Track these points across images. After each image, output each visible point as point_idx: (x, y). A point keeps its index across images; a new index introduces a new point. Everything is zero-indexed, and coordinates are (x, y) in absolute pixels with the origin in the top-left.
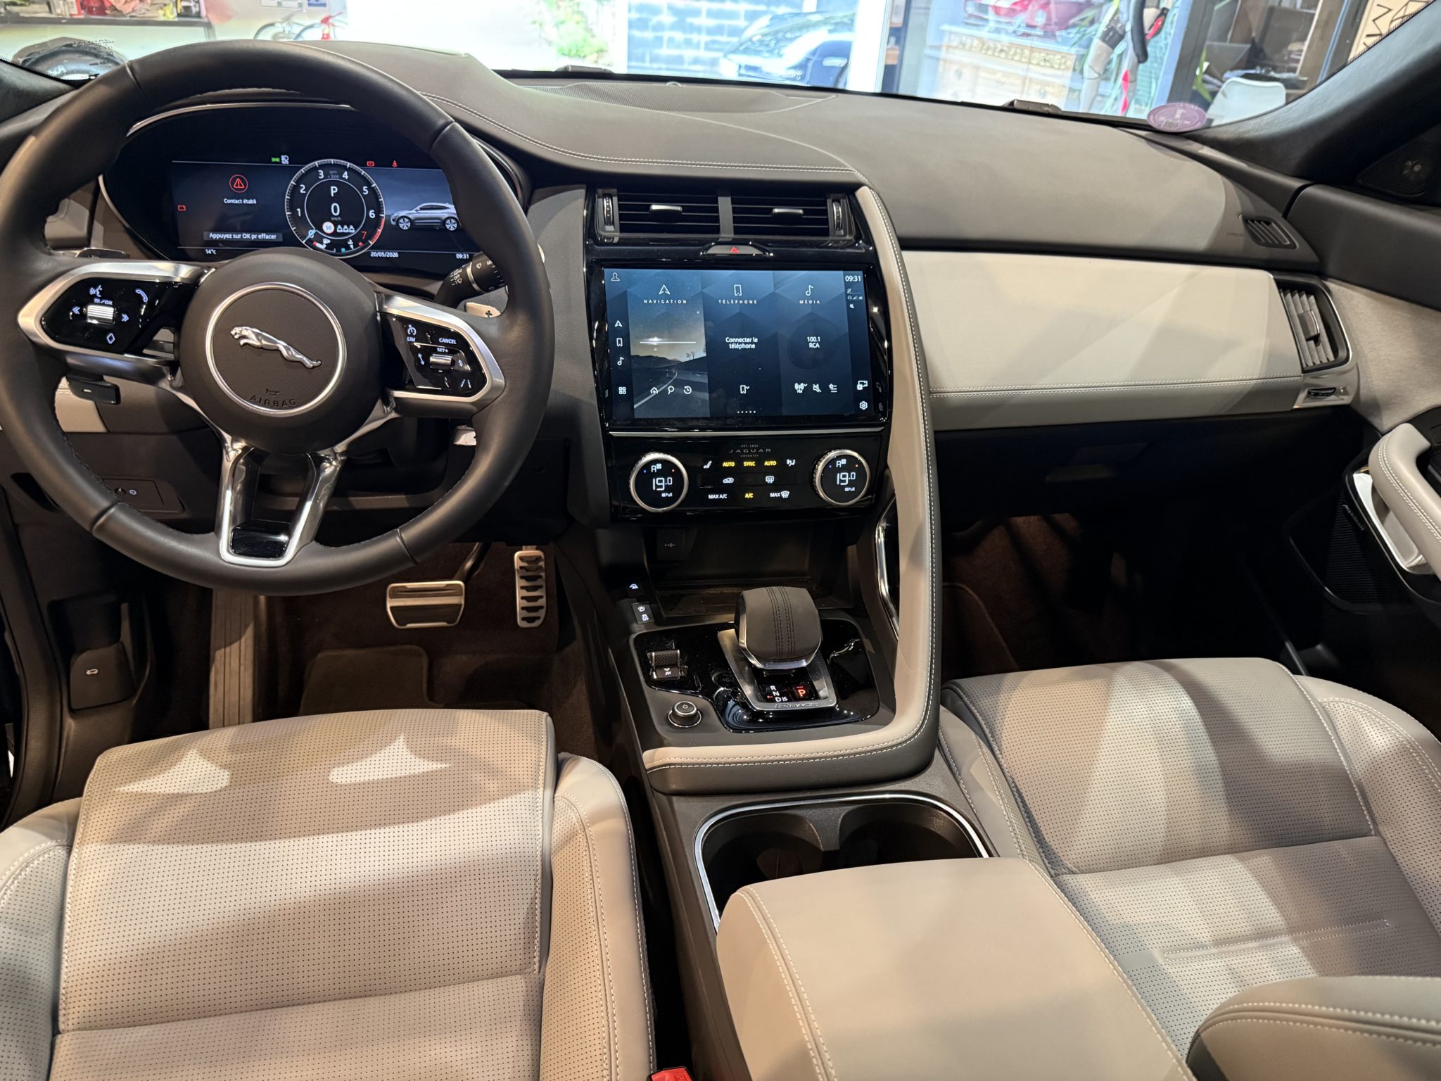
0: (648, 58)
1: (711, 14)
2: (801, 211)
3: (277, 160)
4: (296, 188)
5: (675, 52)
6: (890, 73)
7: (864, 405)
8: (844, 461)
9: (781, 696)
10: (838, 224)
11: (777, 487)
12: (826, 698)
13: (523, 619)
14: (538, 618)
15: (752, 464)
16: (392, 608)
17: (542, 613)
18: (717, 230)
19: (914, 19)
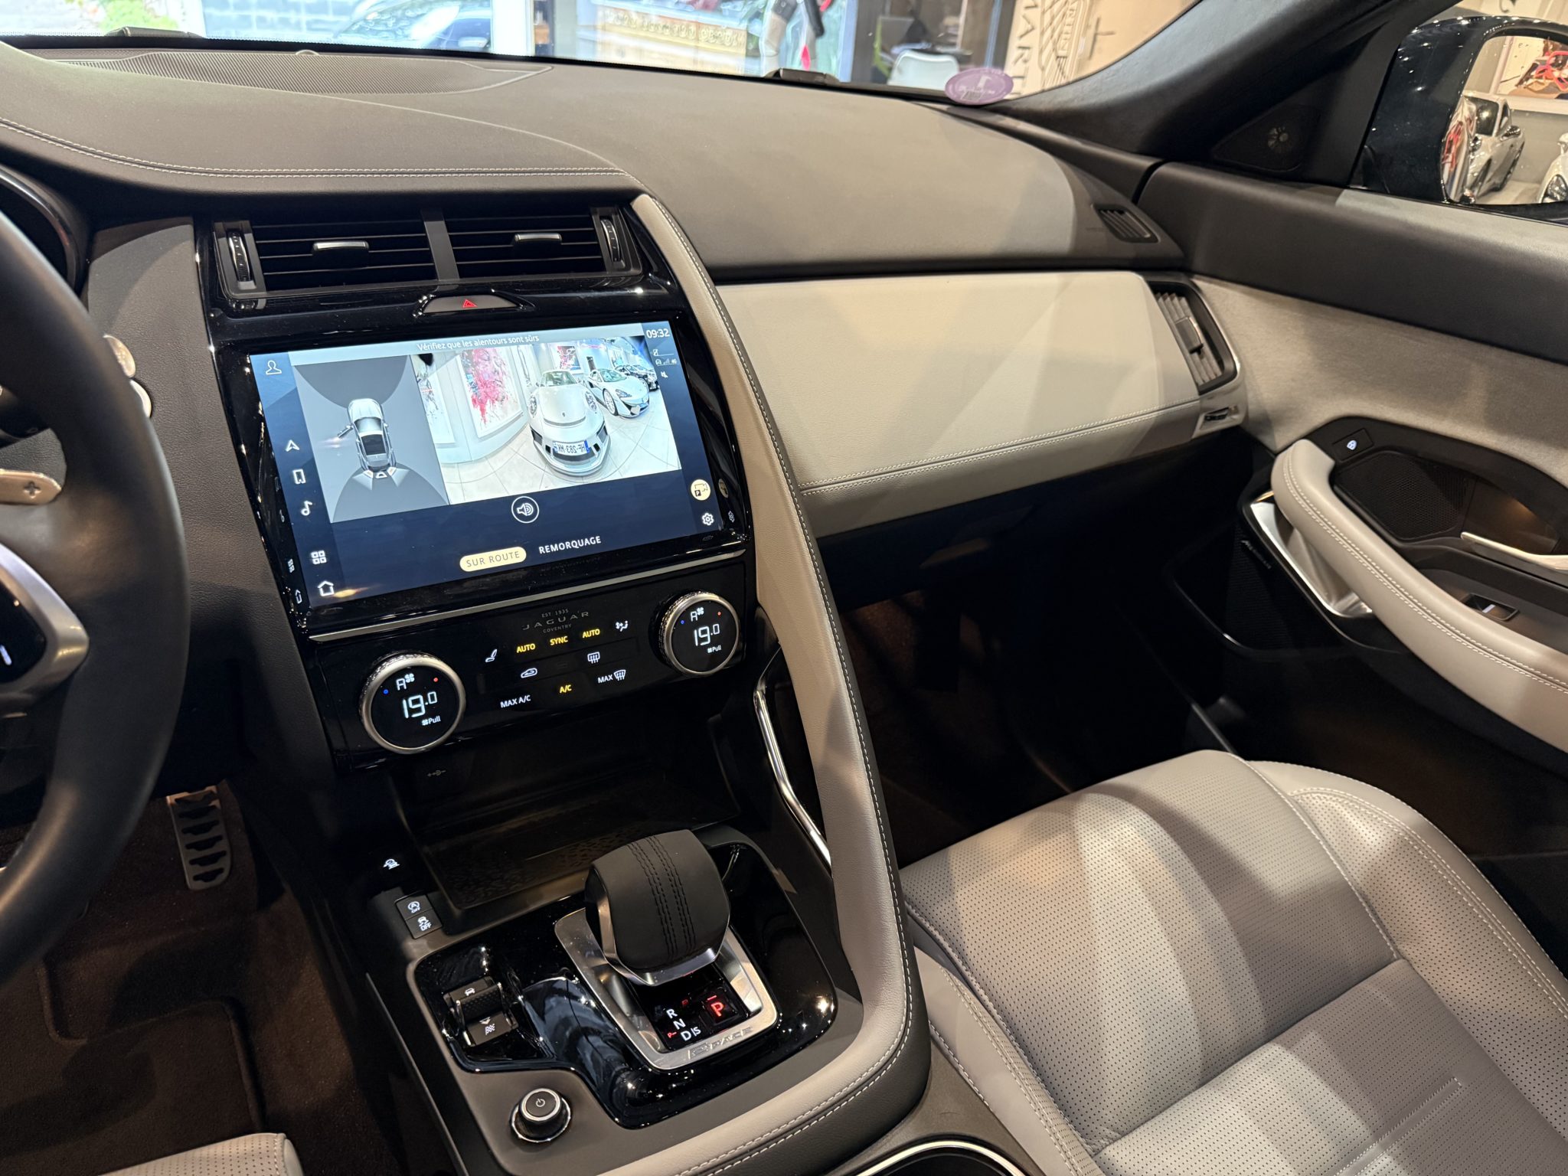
2: (557, 236)
7: (708, 519)
8: (700, 611)
9: (688, 1028)
10: (615, 251)
11: (605, 667)
12: (758, 1011)
13: (196, 878)
14: (220, 870)
15: (563, 640)
17: (225, 863)
18: (431, 274)
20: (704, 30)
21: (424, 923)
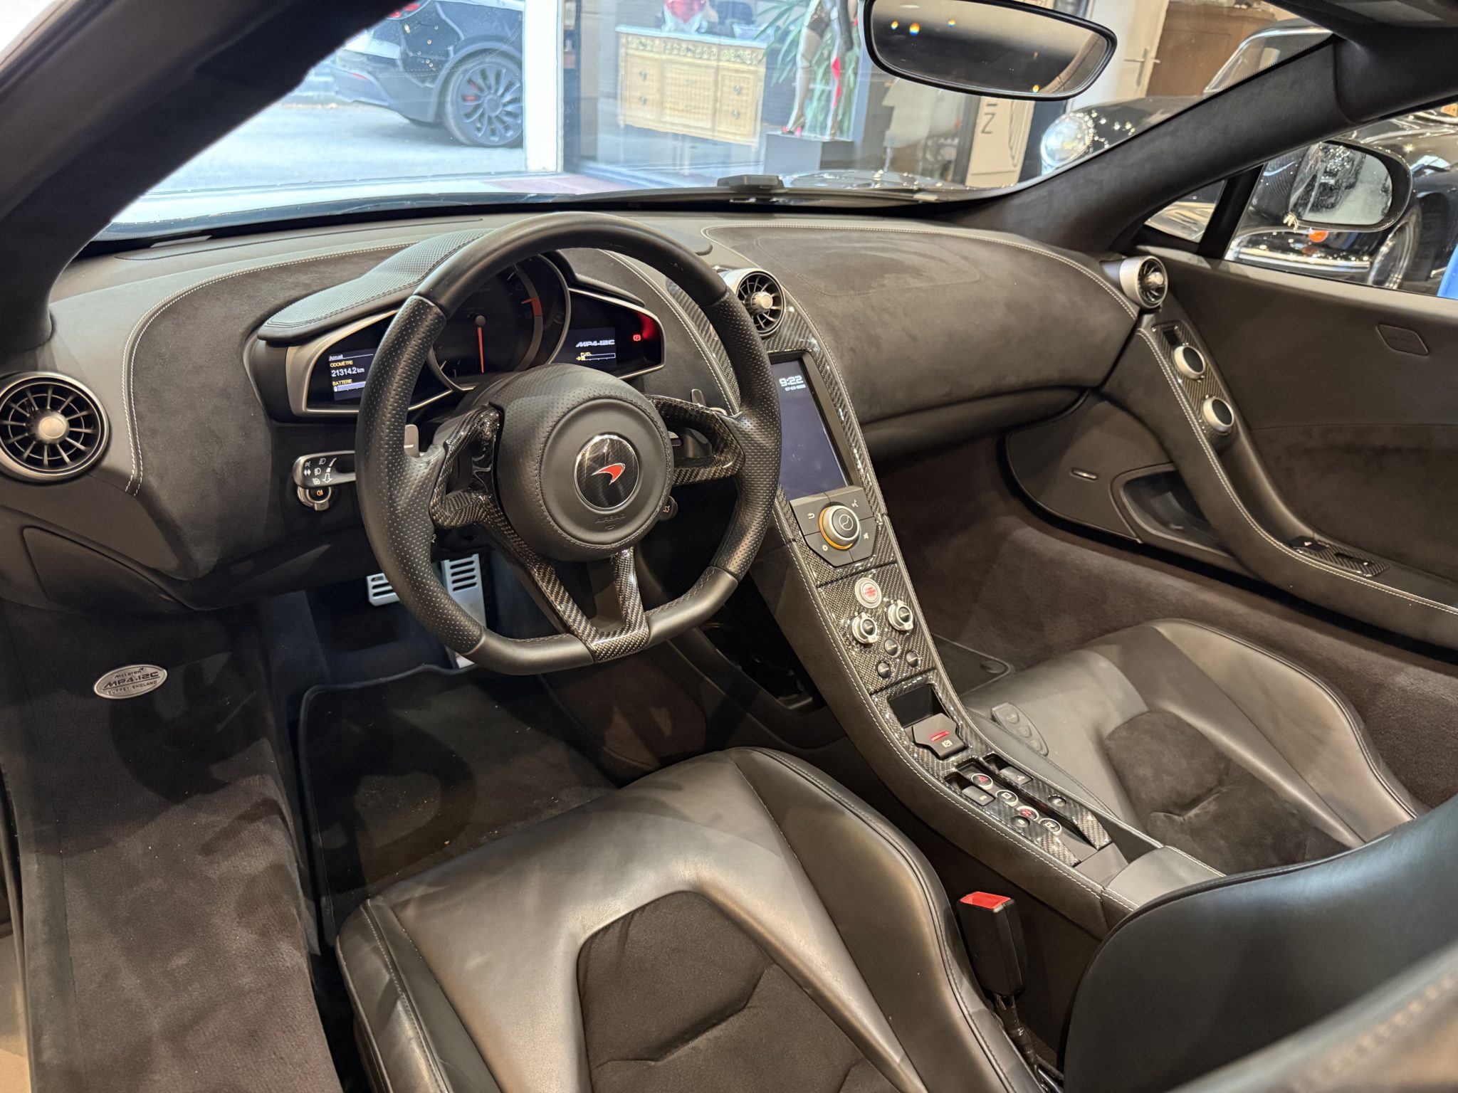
19: (585, 23)
20: (725, 51)
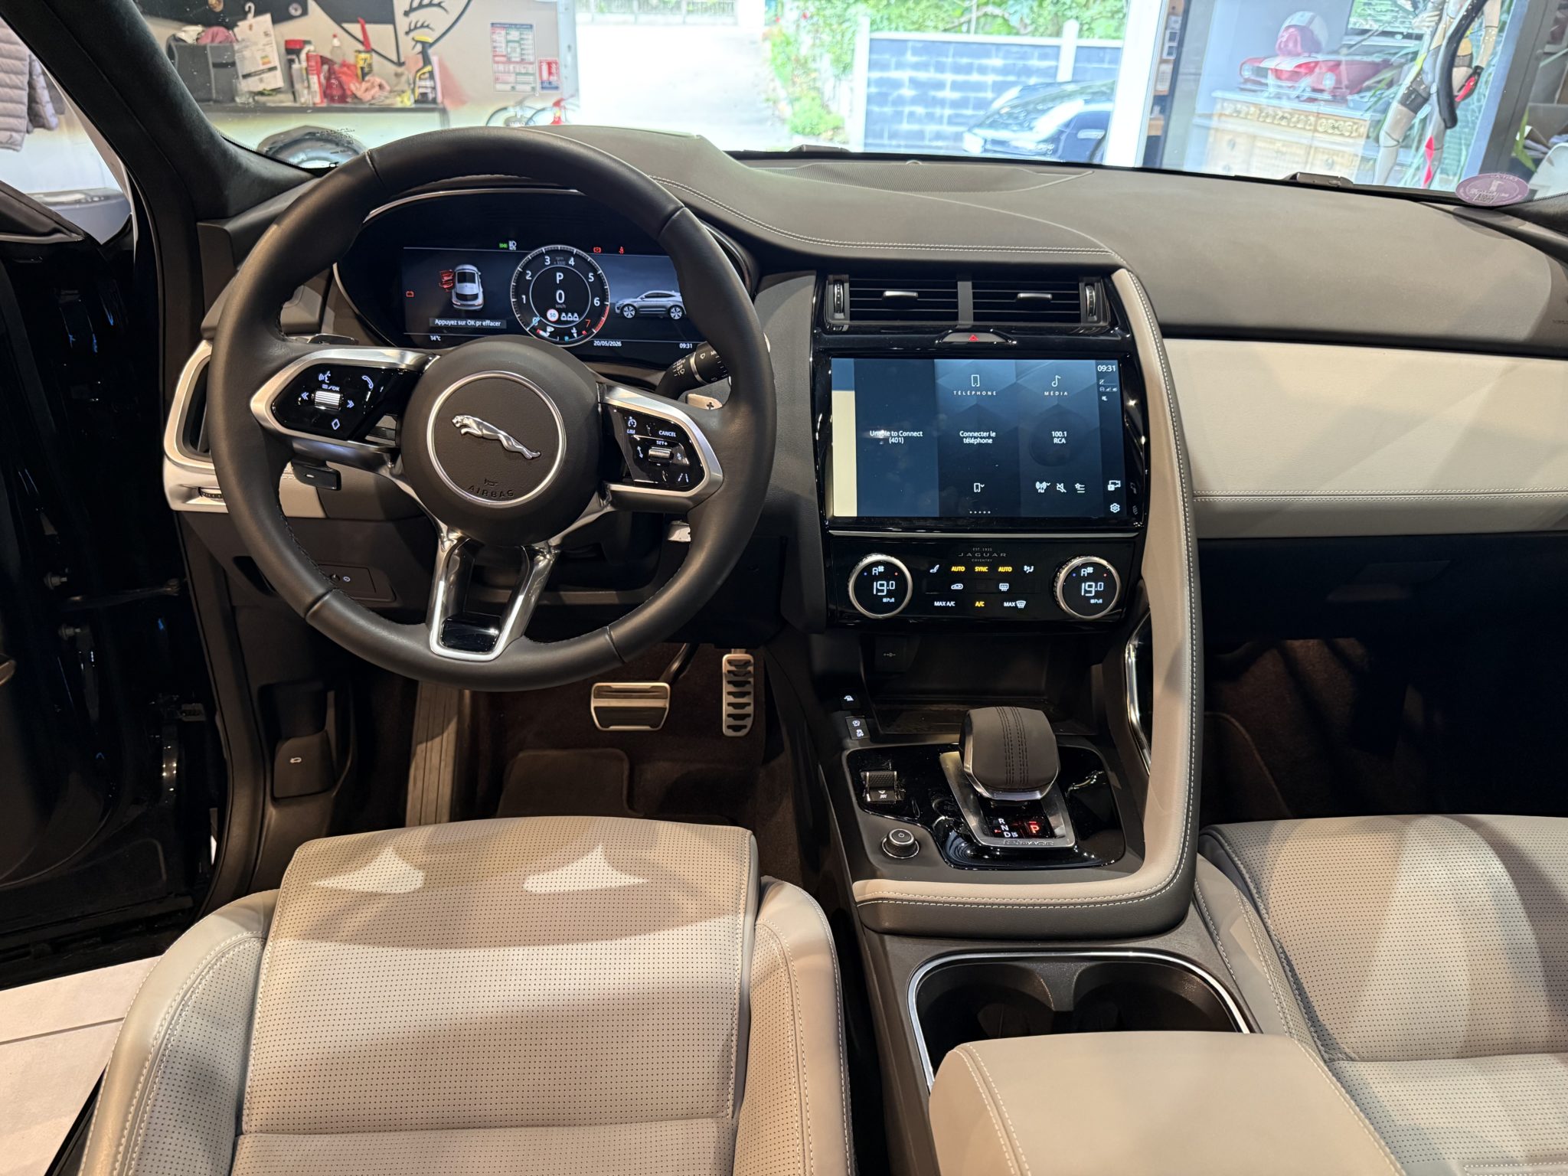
0: (886, 135)
1: (955, 86)
2: (1049, 296)
3: (505, 246)
4: (522, 274)
5: (915, 127)
6: (1153, 145)
7: (1115, 508)
8: (1090, 570)
9: (1010, 831)
10: (1091, 309)
11: (1011, 596)
12: (1063, 836)
13: (729, 727)
14: (745, 727)
15: (984, 569)
16: (596, 708)
17: (749, 722)
18: (955, 317)
19: (1182, 87)
20: (1324, 120)
21: (860, 733)
